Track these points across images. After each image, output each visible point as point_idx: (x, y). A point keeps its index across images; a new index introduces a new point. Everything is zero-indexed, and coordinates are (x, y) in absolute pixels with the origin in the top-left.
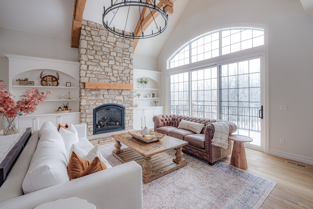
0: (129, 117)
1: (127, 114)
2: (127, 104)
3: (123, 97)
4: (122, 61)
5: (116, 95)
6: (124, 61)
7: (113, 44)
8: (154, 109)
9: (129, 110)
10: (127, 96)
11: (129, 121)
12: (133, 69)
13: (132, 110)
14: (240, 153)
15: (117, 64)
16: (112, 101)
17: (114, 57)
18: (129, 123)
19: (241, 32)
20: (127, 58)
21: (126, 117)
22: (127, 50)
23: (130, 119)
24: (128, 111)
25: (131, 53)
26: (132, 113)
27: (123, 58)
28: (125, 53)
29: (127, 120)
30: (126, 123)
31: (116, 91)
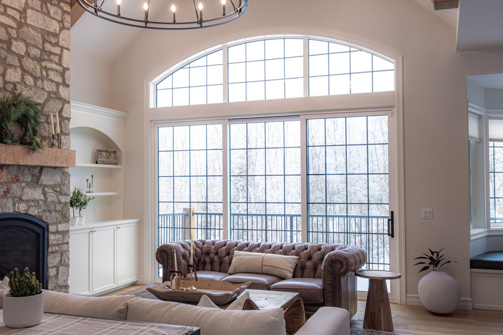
0: (59, 255)
1: (54, 245)
2: (53, 214)
3: (43, 190)
4: (41, 72)
5: (24, 184)
6: (48, 75)
7: (17, 16)
8: (115, 227)
9: (58, 232)
10: (53, 187)
11: (58, 270)
12: (69, 102)
13: (65, 233)
14: (382, 301)
15: (28, 83)
16: (14, 205)
17: (20, 57)
18: (59, 276)
19: (350, 52)
20: (54, 66)
21: (49, 257)
22: (53, 40)
23: (61, 261)
24: (57, 236)
25: (65, 51)
26: (65, 241)
27: (44, 64)
28: (48, 47)
29: (52, 267)
30: (51, 277)
31: (26, 171)
